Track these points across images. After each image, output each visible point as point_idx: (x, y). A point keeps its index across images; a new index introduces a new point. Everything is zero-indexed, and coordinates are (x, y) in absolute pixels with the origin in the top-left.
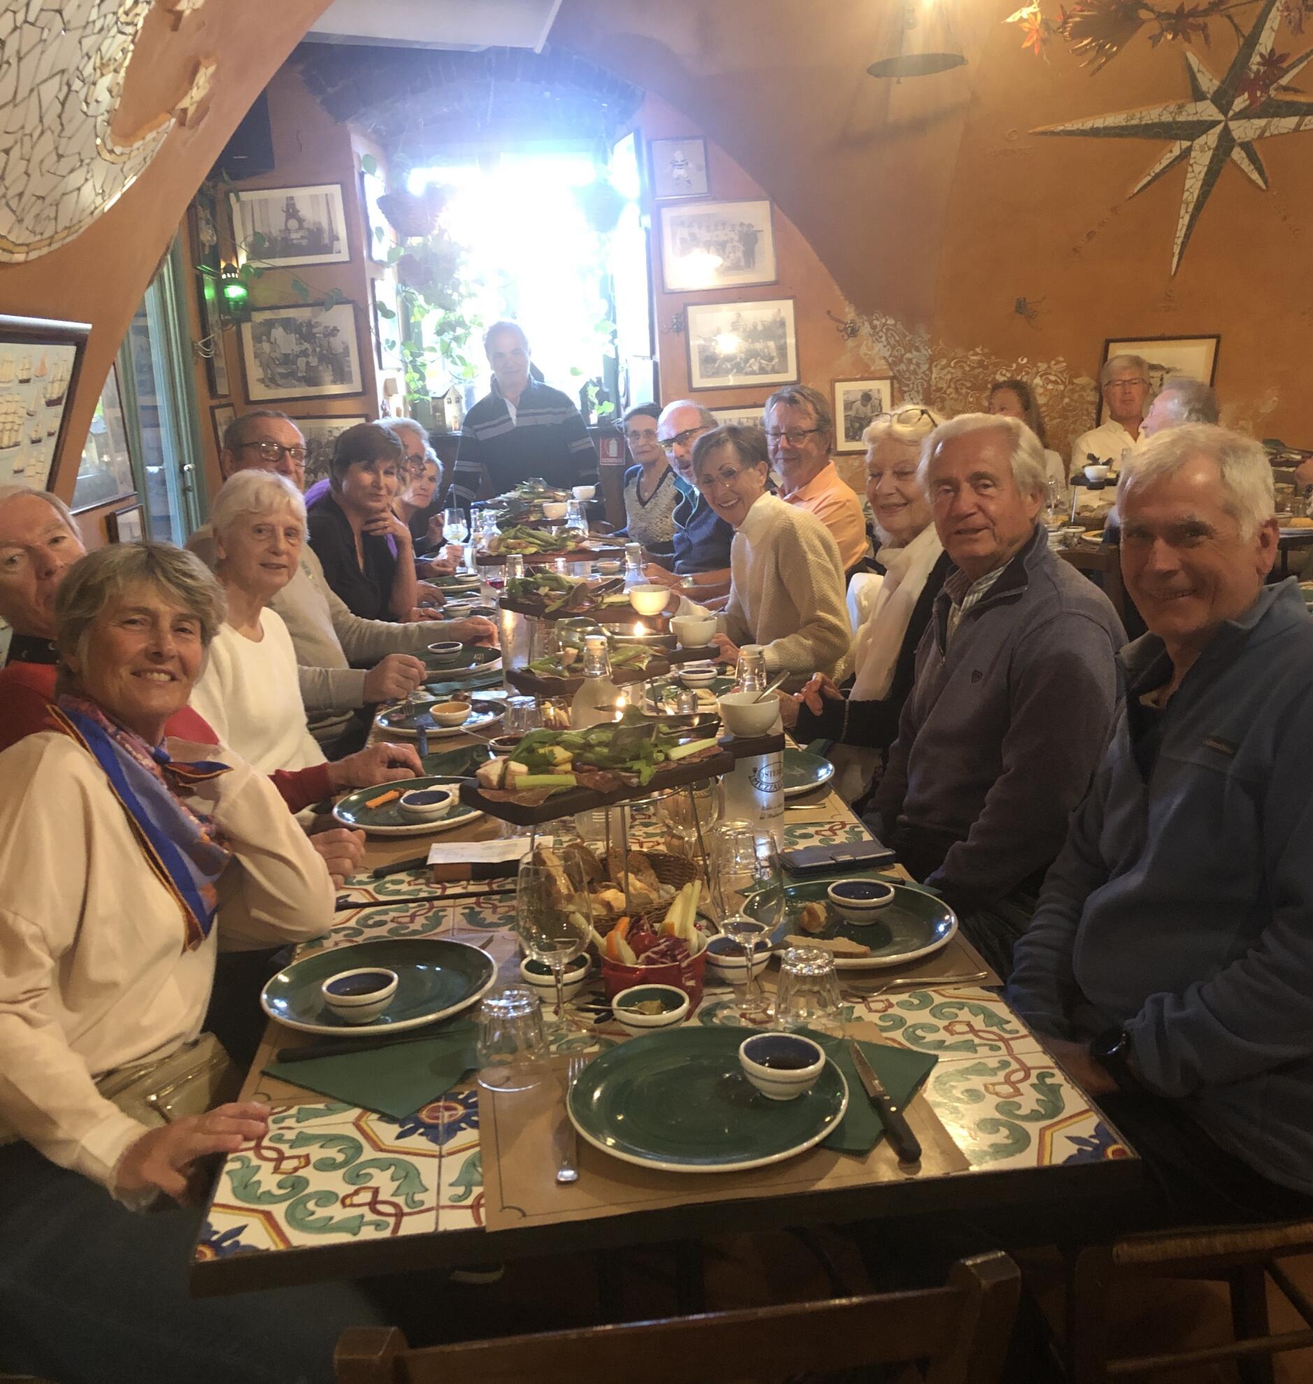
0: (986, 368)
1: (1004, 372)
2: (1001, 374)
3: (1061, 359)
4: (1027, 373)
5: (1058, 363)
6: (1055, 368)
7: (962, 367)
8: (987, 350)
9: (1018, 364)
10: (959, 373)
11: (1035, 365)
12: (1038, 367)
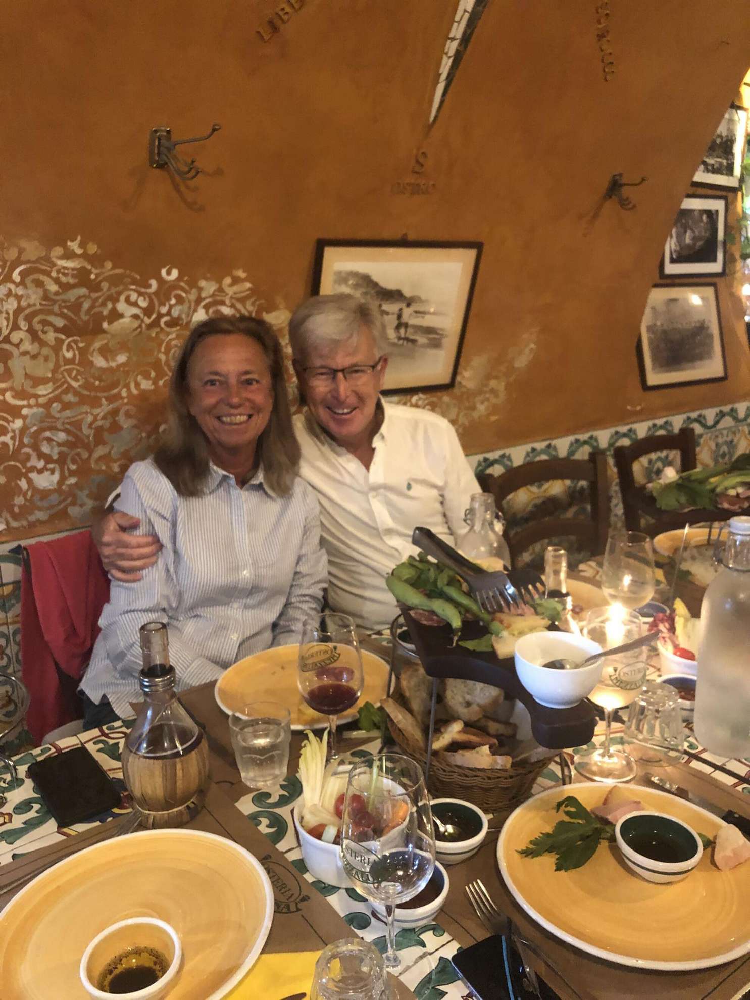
0: (94, 287)
1: (134, 297)
2: (128, 300)
3: (241, 274)
4: (180, 300)
5: (236, 281)
6: (230, 291)
7: (39, 284)
8: (92, 249)
9: (161, 281)
10: (34, 297)
11: (193, 284)
12: (200, 289)
